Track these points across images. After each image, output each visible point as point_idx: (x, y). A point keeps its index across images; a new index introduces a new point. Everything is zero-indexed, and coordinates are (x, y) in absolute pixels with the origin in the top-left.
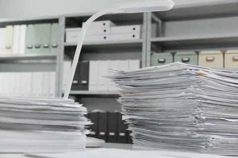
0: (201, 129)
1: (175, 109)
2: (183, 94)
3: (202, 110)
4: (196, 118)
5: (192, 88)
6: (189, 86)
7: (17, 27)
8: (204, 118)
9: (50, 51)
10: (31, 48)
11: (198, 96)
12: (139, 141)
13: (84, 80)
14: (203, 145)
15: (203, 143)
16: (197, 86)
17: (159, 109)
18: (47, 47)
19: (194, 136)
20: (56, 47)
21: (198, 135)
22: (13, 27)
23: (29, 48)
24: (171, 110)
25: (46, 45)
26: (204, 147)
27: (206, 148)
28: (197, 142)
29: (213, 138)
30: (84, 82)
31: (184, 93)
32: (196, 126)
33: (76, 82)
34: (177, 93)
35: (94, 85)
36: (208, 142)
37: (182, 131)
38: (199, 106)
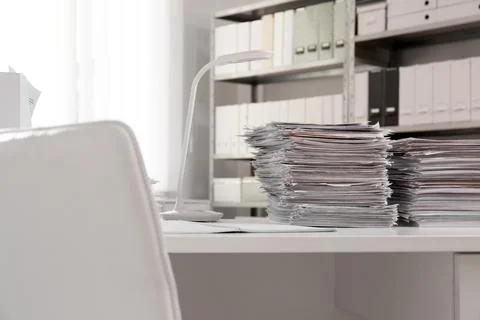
7: (279, 15)
9: (333, 56)
10: (302, 52)
13: (390, 106)
18: (328, 48)
20: (342, 46)
22: (273, 17)
23: (298, 53)
25: (326, 45)
30: (391, 110)
33: (376, 111)
35: (407, 114)
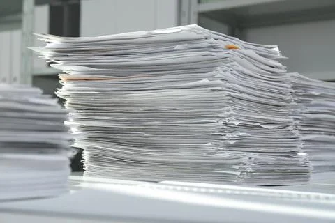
0: (232, 143)
2: (205, 81)
3: (234, 109)
4: (225, 123)
5: (218, 72)
6: (214, 68)
8: (237, 123)
11: (228, 85)
14: (236, 170)
15: (237, 167)
16: (225, 68)
19: (221, 154)
21: (227, 154)
26: (238, 173)
27: (241, 175)
29: (250, 158)
31: (206, 79)
32: (224, 137)
36: (245, 165)
38: (229, 104)
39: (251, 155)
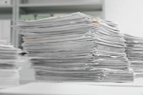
0: (97, 64)
1: (74, 50)
3: (97, 49)
4: (93, 55)
5: (90, 33)
6: (87, 31)
8: (99, 55)
11: (94, 38)
12: (40, 77)
15: (99, 75)
16: (93, 31)
17: (60, 50)
19: (92, 69)
21: (95, 69)
24: (71, 51)
26: (100, 77)
27: (101, 78)
28: (93, 74)
29: (105, 70)
31: (84, 36)
32: (93, 61)
34: (77, 37)
36: (103, 73)
37: (81, 66)
38: (95, 46)
39: (106, 69)
